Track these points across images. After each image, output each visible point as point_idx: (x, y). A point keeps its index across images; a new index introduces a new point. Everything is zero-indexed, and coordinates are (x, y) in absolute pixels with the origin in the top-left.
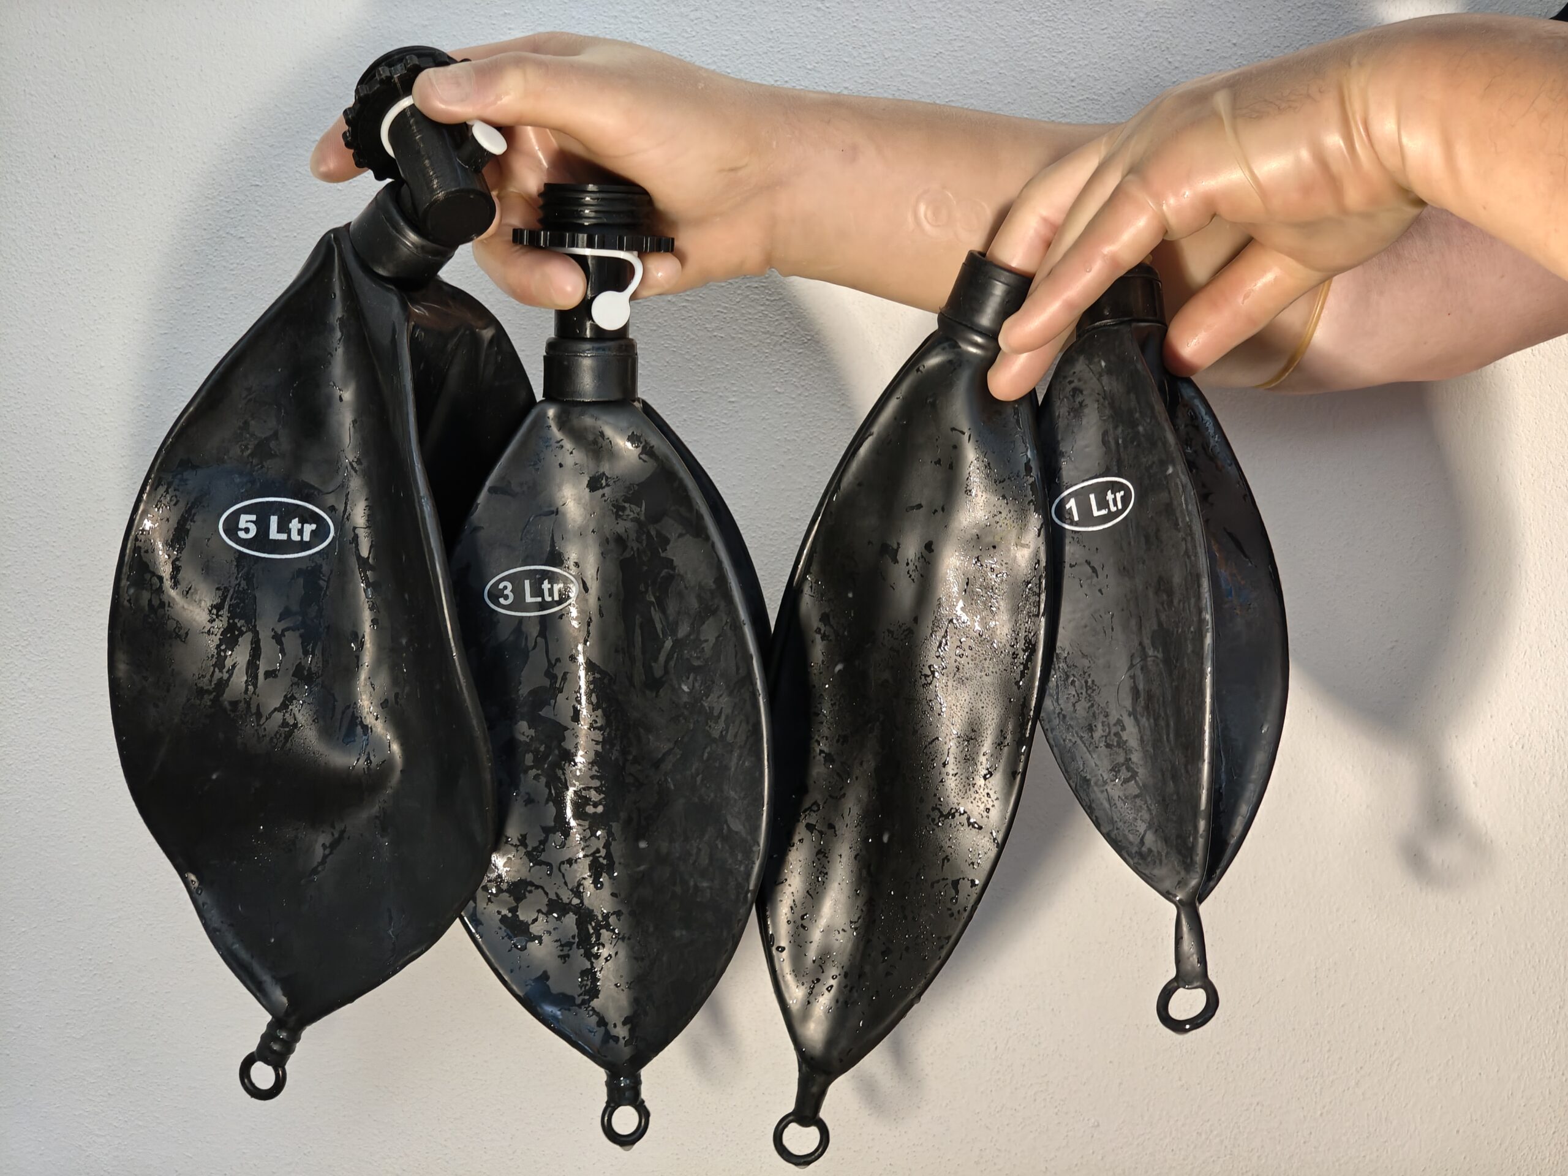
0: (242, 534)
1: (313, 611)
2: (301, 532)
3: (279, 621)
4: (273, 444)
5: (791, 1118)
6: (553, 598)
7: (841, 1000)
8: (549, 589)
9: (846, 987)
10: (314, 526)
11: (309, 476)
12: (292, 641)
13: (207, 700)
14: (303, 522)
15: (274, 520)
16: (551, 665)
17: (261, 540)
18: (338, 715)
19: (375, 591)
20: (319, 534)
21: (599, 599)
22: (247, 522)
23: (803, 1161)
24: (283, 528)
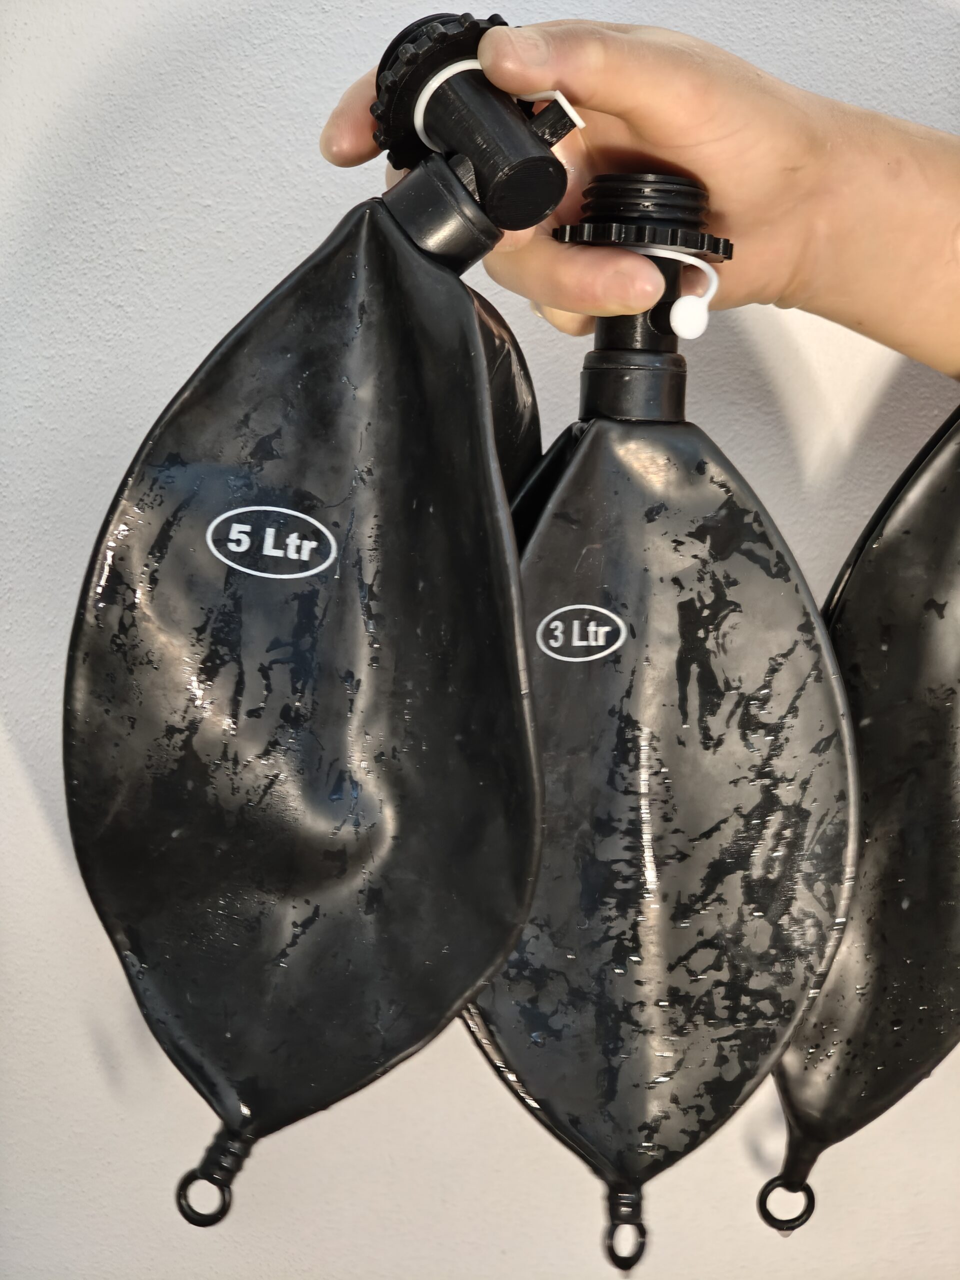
0: (232, 547)
1: (307, 641)
2: (299, 549)
3: (267, 651)
4: (275, 444)
5: (777, 1182)
7: (842, 1066)
9: (848, 1054)
10: (314, 544)
11: (311, 486)
12: (281, 676)
13: (179, 738)
14: (303, 537)
15: (270, 533)
17: (254, 557)
18: (325, 767)
19: (377, 625)
20: (320, 553)
22: (240, 532)
23: (786, 1226)
24: (280, 543)
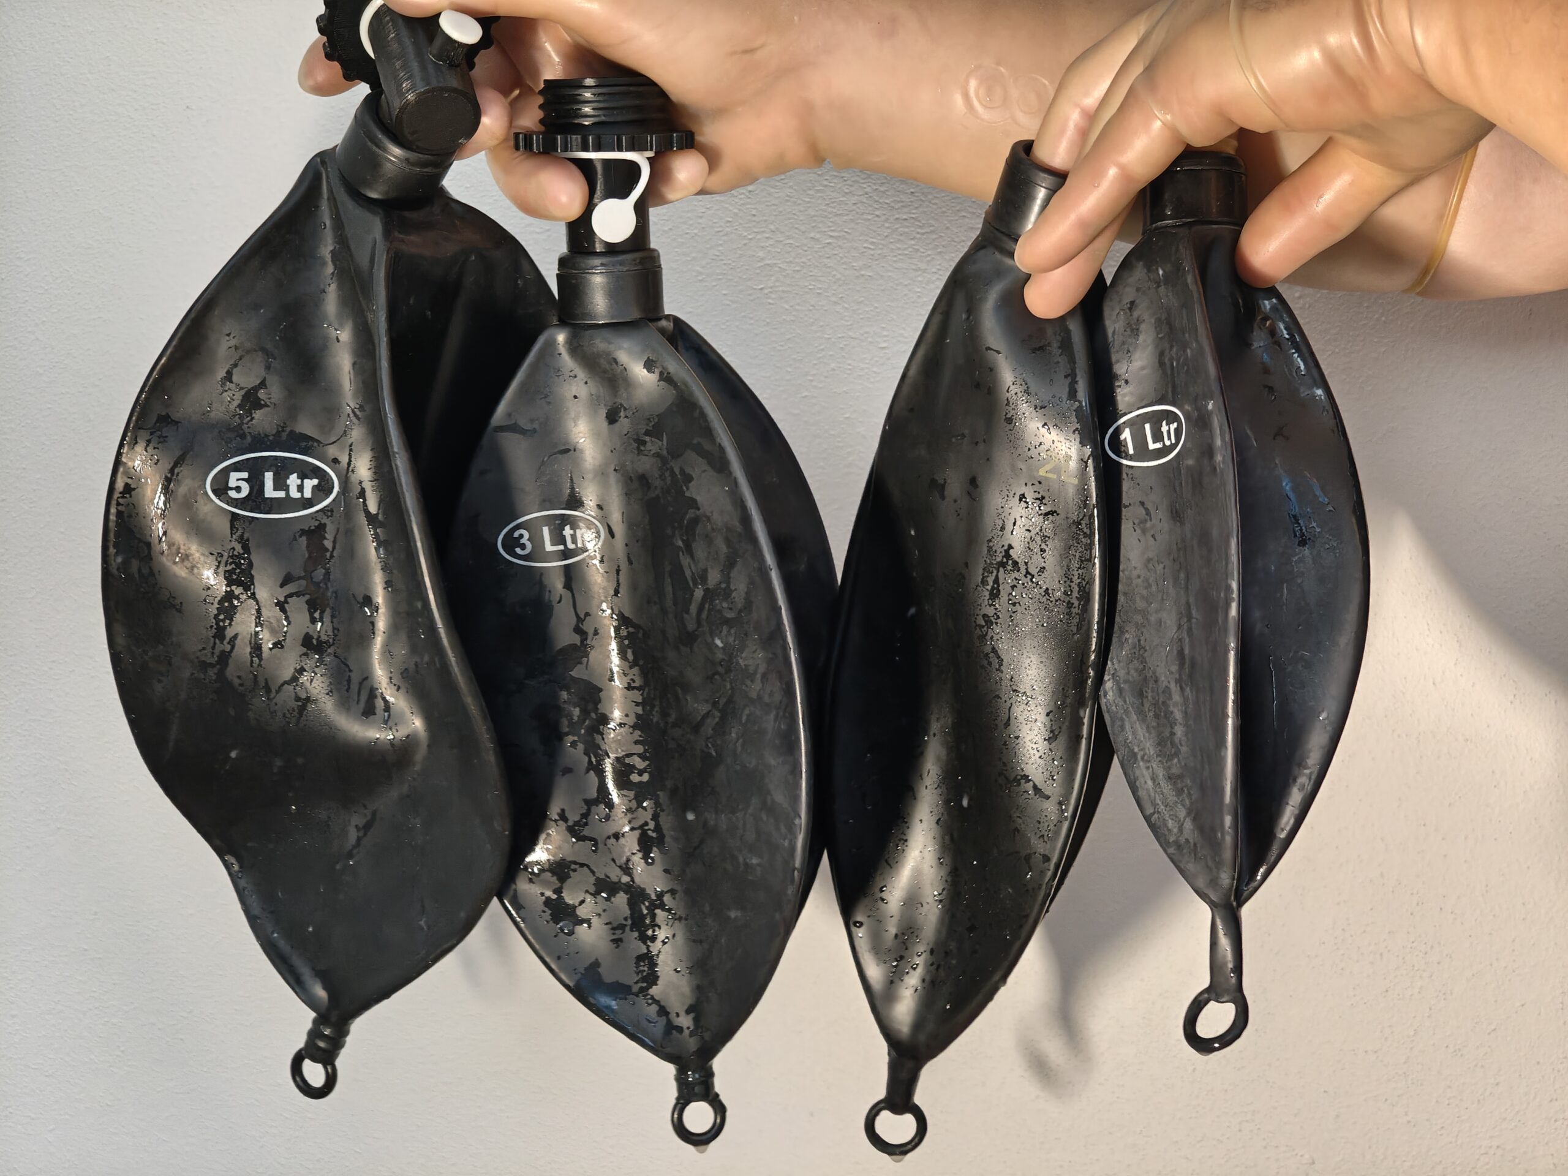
0: (233, 494)
1: (319, 573)
2: (300, 488)
3: (282, 586)
4: (262, 394)
5: (882, 1105)
6: (577, 545)
7: (928, 979)
8: (571, 535)
9: (932, 965)
10: (315, 482)
11: (305, 427)
12: (298, 608)
13: (212, 673)
14: (303, 477)
15: (269, 477)
16: (580, 620)
17: (257, 499)
18: (355, 687)
19: (386, 550)
20: (324, 488)
21: (627, 545)
22: (238, 480)
23: (898, 1151)
24: (280, 485)
